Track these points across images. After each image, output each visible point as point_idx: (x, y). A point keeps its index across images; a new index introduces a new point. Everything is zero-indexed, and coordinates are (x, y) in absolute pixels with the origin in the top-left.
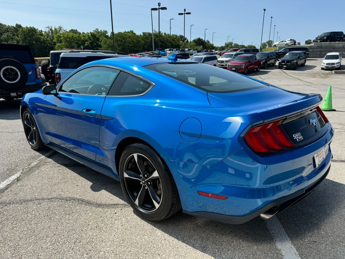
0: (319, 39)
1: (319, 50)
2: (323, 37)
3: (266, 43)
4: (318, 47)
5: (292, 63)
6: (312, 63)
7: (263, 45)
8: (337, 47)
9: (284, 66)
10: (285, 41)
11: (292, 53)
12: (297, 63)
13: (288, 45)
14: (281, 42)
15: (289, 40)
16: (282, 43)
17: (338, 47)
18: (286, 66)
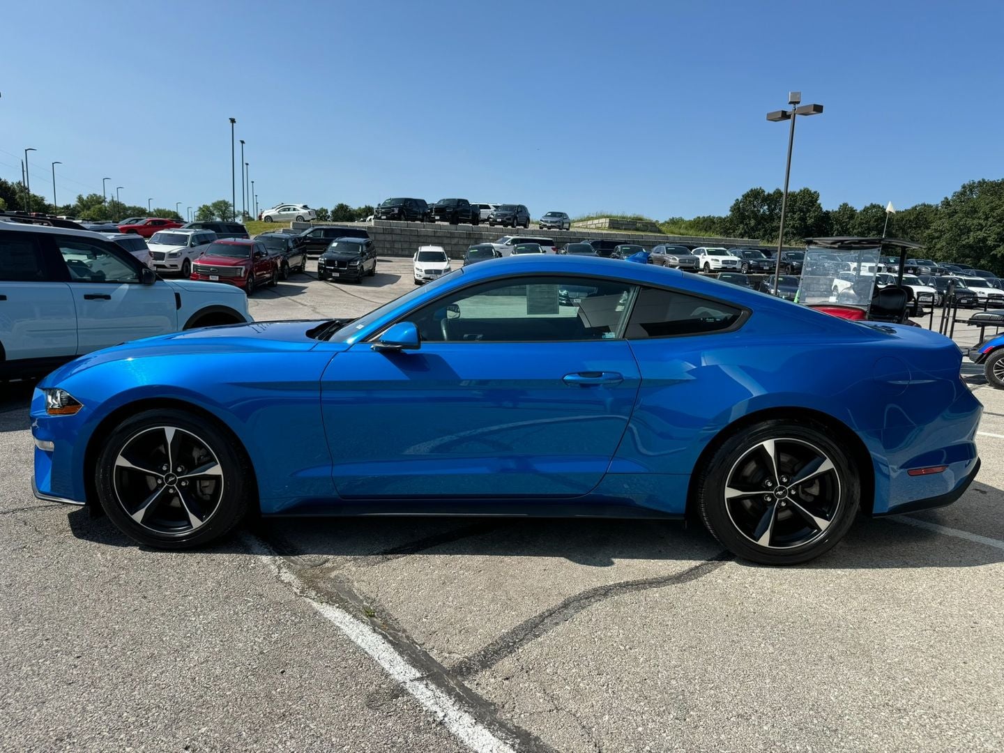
0: (383, 213)
1: (389, 238)
2: (390, 208)
3: (211, 208)
4: (385, 232)
5: (352, 266)
6: (383, 267)
7: (203, 211)
8: (422, 234)
9: (334, 274)
10: (294, 210)
11: (344, 242)
12: (362, 267)
13: (304, 221)
14: (284, 210)
15: (302, 205)
16: (287, 214)
17: (426, 234)
18: (337, 275)
